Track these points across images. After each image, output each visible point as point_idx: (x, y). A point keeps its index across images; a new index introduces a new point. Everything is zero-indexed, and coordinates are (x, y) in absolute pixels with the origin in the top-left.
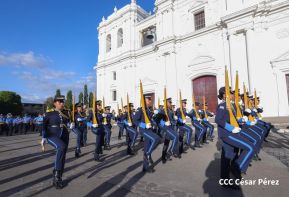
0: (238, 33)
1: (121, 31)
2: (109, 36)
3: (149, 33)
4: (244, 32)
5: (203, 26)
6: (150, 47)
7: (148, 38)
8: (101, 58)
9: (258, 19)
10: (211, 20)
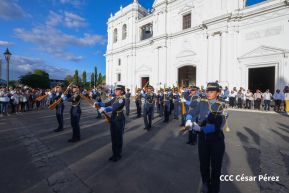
0: (216, 33)
1: (125, 26)
2: (116, 30)
3: (147, 29)
4: (219, 33)
5: (189, 26)
6: (147, 41)
7: (146, 33)
8: (109, 47)
9: (232, 23)
10: (195, 21)
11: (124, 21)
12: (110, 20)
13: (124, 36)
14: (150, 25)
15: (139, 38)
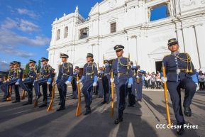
0: (133, 37)
1: (67, 28)
2: (59, 30)
3: (85, 32)
4: (135, 37)
5: (115, 31)
6: (84, 40)
7: (84, 34)
9: (143, 31)
10: (119, 28)
11: (67, 24)
12: (54, 22)
13: (66, 35)
14: (86, 28)
15: (77, 38)
